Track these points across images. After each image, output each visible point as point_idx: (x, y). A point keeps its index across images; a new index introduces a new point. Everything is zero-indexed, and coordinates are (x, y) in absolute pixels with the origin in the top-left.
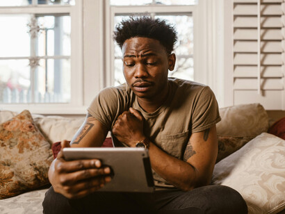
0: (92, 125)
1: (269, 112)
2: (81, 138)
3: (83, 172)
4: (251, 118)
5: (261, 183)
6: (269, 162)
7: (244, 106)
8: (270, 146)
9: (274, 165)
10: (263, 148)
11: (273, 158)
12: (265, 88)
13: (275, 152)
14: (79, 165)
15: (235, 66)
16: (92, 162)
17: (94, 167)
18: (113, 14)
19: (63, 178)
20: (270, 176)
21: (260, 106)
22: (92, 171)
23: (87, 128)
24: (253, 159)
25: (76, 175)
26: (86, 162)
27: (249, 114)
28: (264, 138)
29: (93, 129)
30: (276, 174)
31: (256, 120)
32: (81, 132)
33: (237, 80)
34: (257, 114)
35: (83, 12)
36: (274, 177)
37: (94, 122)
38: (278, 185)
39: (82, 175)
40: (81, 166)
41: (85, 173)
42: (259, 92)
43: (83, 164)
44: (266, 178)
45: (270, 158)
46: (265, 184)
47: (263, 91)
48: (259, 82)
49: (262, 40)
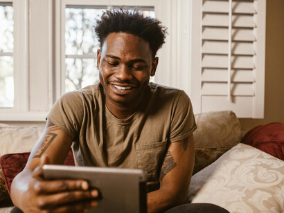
0: (55, 135)
1: (240, 119)
2: (43, 151)
3: (66, 194)
4: (223, 127)
5: (245, 199)
6: (252, 176)
7: (214, 113)
8: (250, 158)
9: (257, 180)
10: (242, 161)
11: (255, 171)
12: (235, 94)
13: (256, 165)
14: (62, 186)
15: (203, 69)
16: (78, 183)
17: (80, 189)
19: (41, 201)
20: (255, 191)
21: (232, 114)
22: (77, 194)
23: (49, 139)
24: (233, 172)
25: (57, 197)
26: (71, 183)
27: (221, 122)
28: (241, 150)
29: (56, 140)
30: (262, 190)
31: (229, 129)
32: (42, 144)
33: (205, 85)
34: (229, 123)
36: (259, 193)
37: (56, 132)
38: (264, 201)
39: (65, 198)
40: (64, 188)
41: (69, 195)
42: (229, 98)
43: (67, 185)
44: (249, 194)
45: (252, 171)
46: (250, 200)
47: (233, 97)
48: (229, 86)
49: (233, 41)
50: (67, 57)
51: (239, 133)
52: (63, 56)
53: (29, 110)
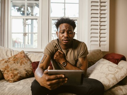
0: (46, 56)
1: (103, 52)
2: (43, 61)
4: (98, 54)
5: (106, 77)
6: (107, 69)
7: (95, 50)
8: (106, 63)
9: (109, 70)
10: (104, 64)
12: (101, 44)
13: (108, 66)
15: (91, 37)
18: (51, 20)
20: (109, 74)
21: (100, 50)
23: (45, 57)
24: (101, 68)
27: (97, 53)
28: (103, 61)
29: (47, 57)
30: (111, 74)
31: (99, 55)
32: (43, 59)
33: (92, 42)
34: (100, 53)
35: (42, 19)
36: (110, 75)
38: (112, 78)
42: (99, 45)
44: (107, 75)
45: (107, 67)
46: (107, 77)
47: (100, 45)
48: (99, 42)
49: (100, 29)
50: (52, 34)
51: (102, 56)
52: (51, 34)
53: (42, 49)
